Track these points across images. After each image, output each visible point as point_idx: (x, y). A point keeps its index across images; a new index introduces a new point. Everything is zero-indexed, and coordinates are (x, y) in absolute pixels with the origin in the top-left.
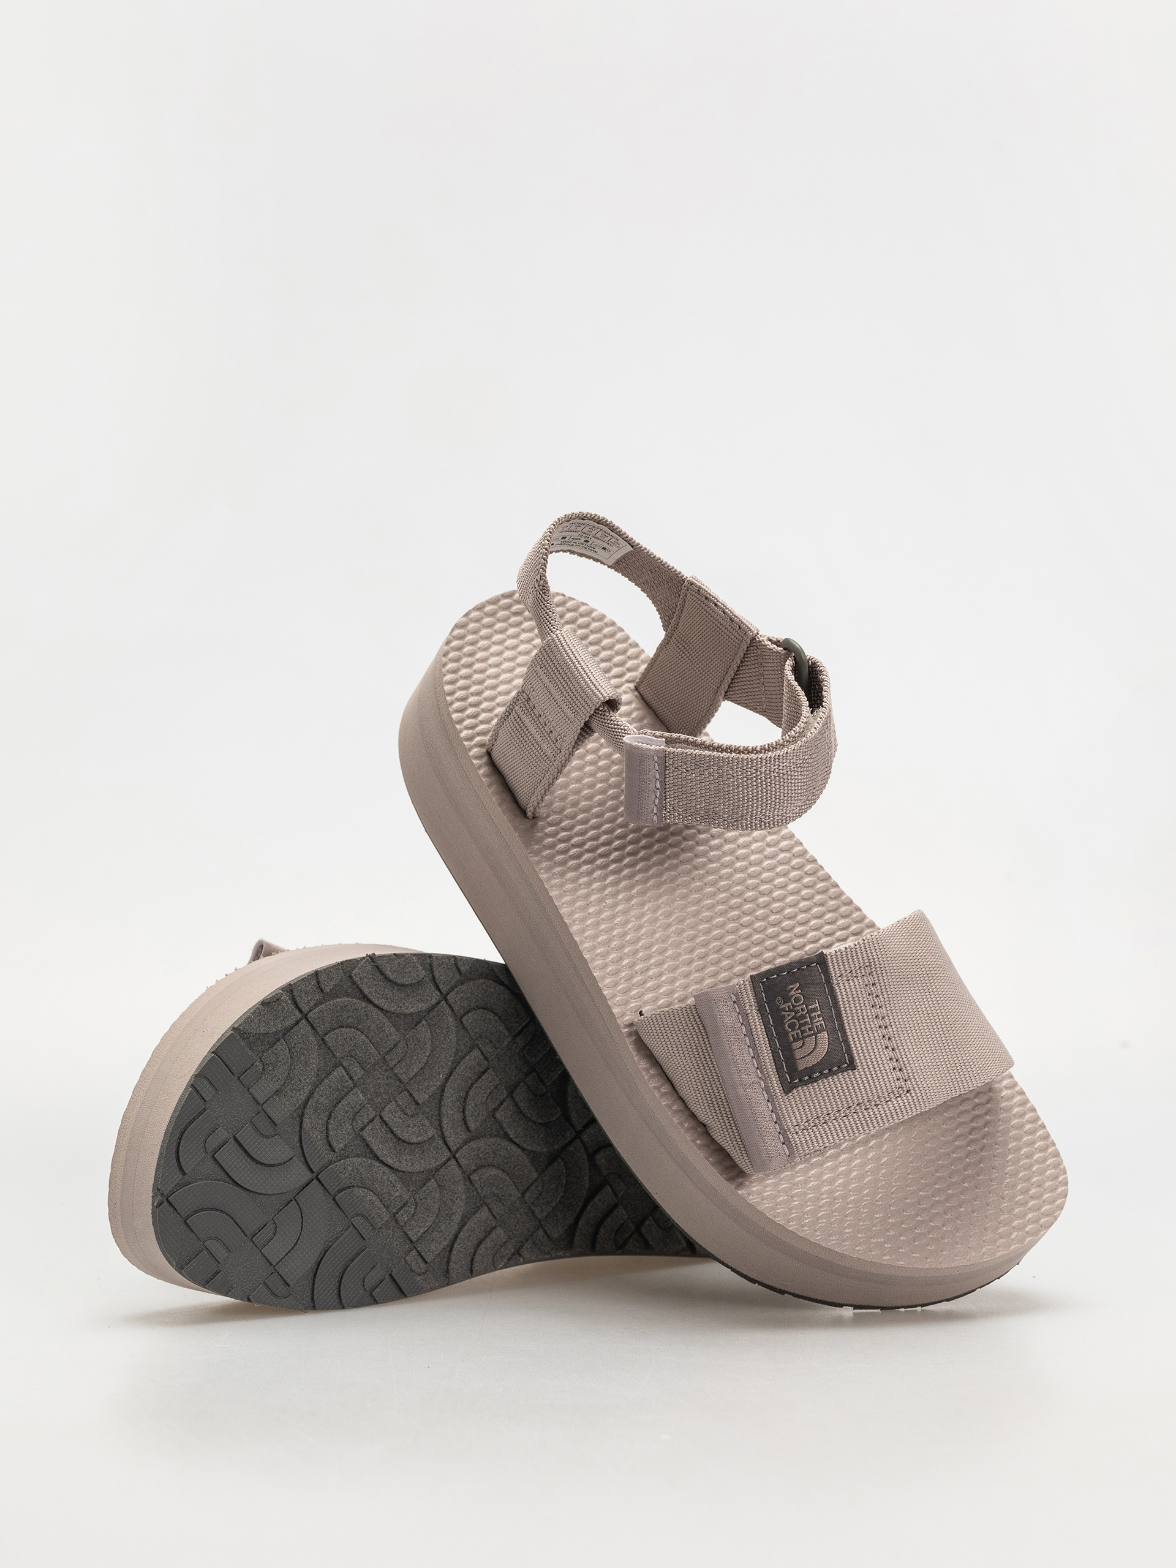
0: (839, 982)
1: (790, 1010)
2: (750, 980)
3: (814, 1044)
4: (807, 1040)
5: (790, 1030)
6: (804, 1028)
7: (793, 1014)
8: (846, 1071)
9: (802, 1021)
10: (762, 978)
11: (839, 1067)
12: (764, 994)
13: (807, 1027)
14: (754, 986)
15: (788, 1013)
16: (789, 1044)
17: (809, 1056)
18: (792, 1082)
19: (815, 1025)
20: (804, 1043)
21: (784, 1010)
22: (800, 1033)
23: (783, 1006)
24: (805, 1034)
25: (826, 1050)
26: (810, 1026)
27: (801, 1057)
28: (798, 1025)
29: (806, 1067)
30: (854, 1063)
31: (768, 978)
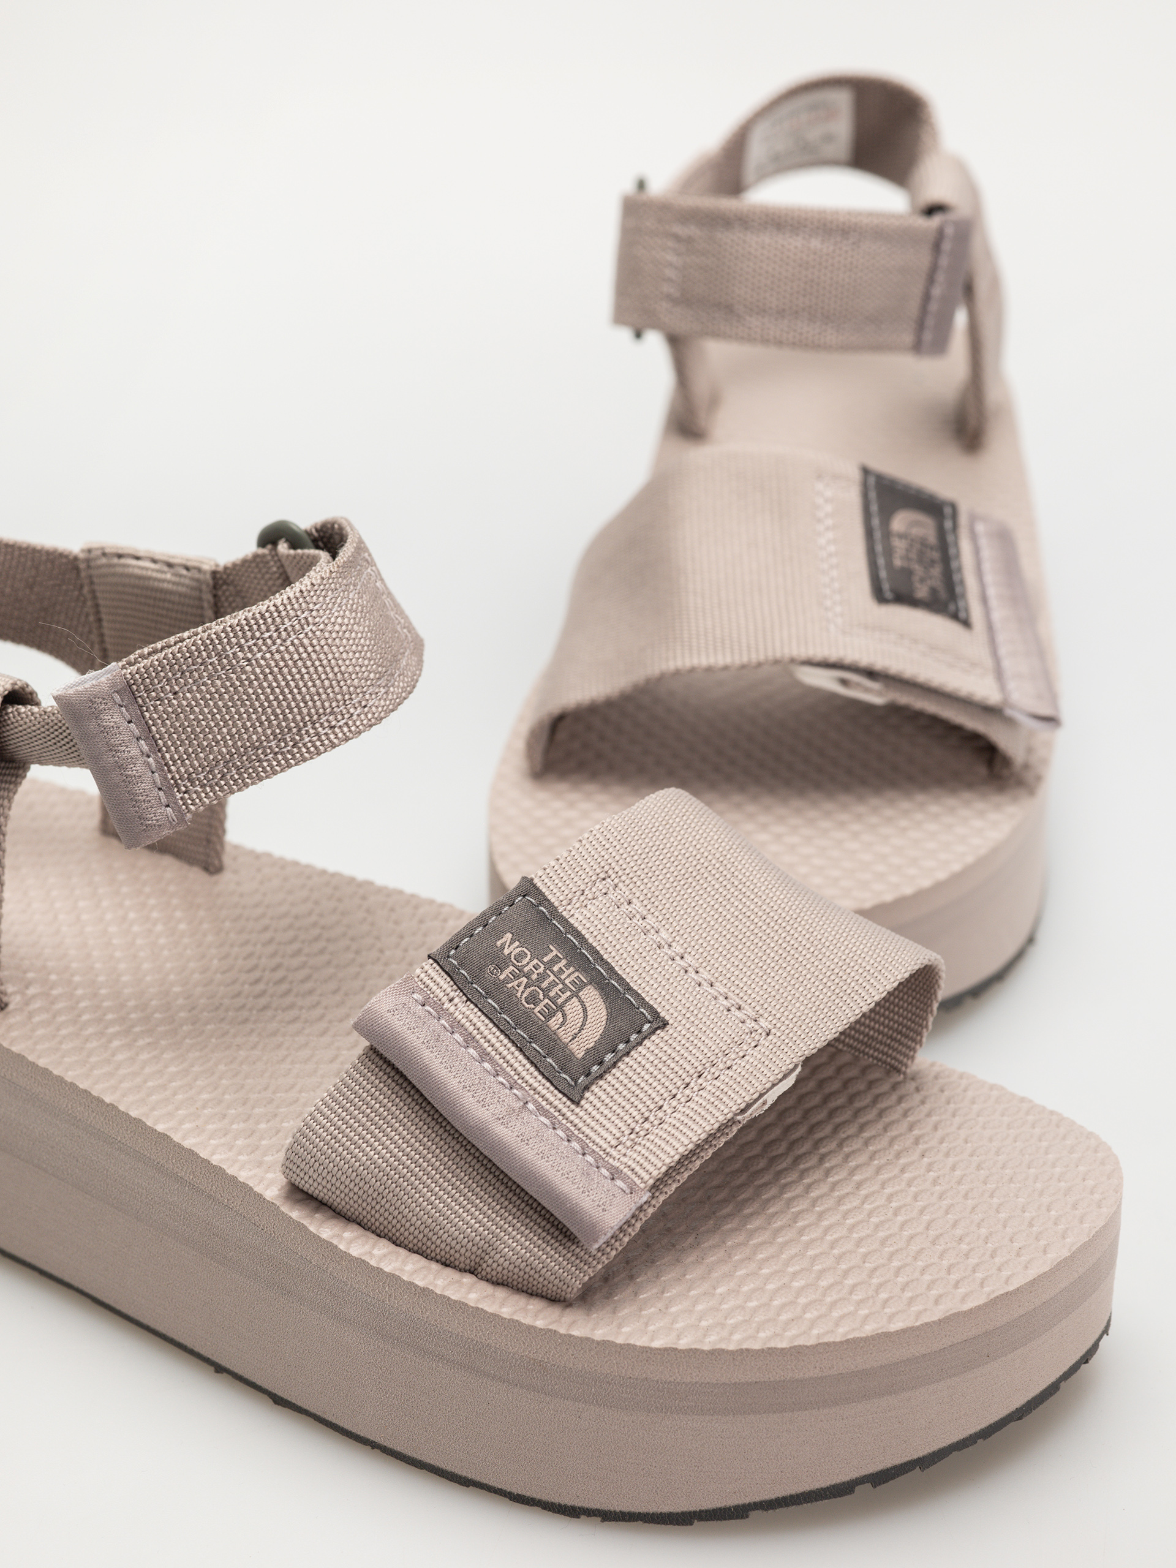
0: (572, 912)
1: (516, 977)
2: (431, 961)
3: (581, 1010)
4: (567, 1008)
5: (532, 1006)
6: (552, 994)
7: (525, 980)
8: (653, 1032)
9: (545, 985)
10: (449, 952)
11: (639, 1032)
12: (463, 972)
13: (556, 989)
14: (441, 967)
15: (516, 983)
16: (540, 1028)
17: (583, 1032)
18: (576, 1083)
19: (567, 982)
20: (564, 1016)
21: (507, 980)
22: (550, 1003)
23: (502, 977)
24: (560, 1001)
25: (605, 1013)
26: (561, 986)
27: (570, 1038)
28: (541, 992)
29: (588, 1051)
30: (659, 1016)
31: (457, 947)
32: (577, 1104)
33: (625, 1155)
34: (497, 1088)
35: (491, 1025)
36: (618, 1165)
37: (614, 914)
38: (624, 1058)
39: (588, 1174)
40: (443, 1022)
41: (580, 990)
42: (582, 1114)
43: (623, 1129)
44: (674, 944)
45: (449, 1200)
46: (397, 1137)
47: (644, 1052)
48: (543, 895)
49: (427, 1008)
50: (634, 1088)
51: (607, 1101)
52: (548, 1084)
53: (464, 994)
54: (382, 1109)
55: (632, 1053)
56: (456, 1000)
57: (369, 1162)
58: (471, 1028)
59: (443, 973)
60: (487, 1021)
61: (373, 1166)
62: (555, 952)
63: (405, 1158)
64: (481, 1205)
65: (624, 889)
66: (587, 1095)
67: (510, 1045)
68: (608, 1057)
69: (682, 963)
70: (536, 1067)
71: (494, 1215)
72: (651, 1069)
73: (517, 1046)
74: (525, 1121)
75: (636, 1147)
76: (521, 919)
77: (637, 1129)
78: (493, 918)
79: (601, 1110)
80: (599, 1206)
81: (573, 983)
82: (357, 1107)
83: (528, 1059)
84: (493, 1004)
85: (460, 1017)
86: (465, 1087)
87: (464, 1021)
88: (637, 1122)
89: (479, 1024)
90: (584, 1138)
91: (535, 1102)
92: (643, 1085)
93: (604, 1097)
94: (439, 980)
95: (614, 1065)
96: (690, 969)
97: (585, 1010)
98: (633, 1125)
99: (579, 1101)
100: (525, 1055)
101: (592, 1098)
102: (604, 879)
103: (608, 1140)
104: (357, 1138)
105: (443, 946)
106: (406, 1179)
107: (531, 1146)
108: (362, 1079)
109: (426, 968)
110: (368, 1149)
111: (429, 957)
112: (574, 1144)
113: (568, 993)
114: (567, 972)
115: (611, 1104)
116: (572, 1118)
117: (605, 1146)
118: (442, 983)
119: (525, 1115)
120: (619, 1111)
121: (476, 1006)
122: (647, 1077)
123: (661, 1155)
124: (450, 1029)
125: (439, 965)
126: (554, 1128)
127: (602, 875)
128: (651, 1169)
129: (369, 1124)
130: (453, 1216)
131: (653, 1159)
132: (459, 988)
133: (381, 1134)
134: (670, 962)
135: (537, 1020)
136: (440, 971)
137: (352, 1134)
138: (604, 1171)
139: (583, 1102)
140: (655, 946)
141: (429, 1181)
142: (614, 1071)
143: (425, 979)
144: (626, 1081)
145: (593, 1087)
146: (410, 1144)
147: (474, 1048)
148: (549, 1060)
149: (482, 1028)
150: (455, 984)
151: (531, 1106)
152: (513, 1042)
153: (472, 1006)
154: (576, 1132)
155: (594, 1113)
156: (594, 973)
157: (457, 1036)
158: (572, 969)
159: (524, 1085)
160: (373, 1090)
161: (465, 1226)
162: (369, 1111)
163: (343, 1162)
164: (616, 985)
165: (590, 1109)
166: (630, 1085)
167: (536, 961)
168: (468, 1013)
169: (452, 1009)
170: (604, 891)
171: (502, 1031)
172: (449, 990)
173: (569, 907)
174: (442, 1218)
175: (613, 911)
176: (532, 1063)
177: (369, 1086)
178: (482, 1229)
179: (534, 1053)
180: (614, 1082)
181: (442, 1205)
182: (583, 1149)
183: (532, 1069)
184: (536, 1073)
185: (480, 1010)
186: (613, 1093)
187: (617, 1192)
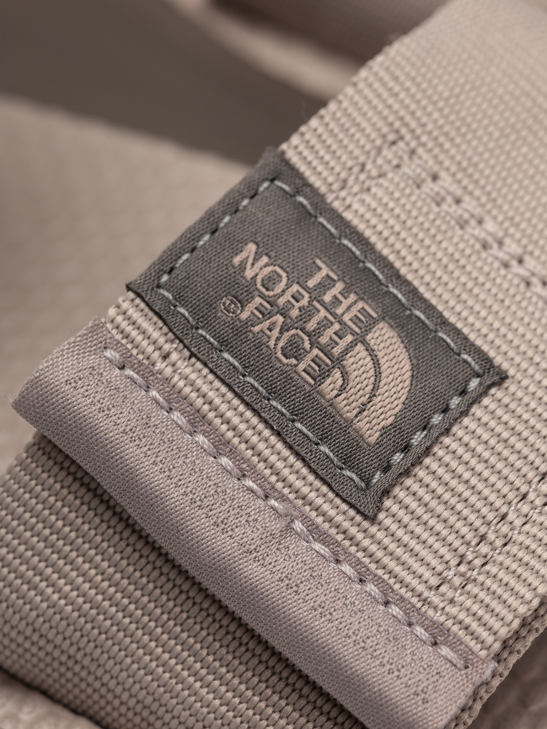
0: (348, 201)
1: (266, 315)
2: (131, 295)
3: (370, 365)
4: (349, 361)
5: (294, 361)
6: (324, 340)
7: (279, 319)
8: (485, 393)
9: (311, 326)
10: (159, 278)
11: (463, 393)
12: (182, 310)
13: (330, 332)
14: (147, 304)
15: (267, 324)
16: (308, 396)
17: (376, 400)
18: (368, 484)
19: (346, 318)
20: (345, 375)
21: (251, 322)
22: (322, 355)
23: (244, 316)
24: (337, 351)
25: (408, 367)
26: (337, 327)
27: (355, 412)
28: (306, 338)
29: (385, 431)
30: (492, 366)
31: (172, 269)
32: (373, 519)
33: (452, 601)
34: (243, 498)
35: (230, 395)
36: (442, 619)
37: (413, 198)
38: (442, 439)
39: (396, 639)
40: (154, 393)
41: (368, 331)
42: (380, 535)
43: (448, 557)
44: (507, 241)
45: (179, 667)
46: (93, 572)
47: (473, 426)
48: (299, 175)
49: (129, 372)
50: (461, 488)
51: (420, 511)
52: (324, 489)
53: (185, 346)
54: (67, 529)
55: (454, 429)
56: (174, 356)
57: (51, 611)
58: (200, 401)
59: (151, 314)
60: (224, 389)
61: (58, 617)
62: (325, 271)
63: (106, 603)
64: (229, 676)
65: (425, 156)
66: (388, 503)
67: (261, 426)
68: (418, 438)
69: (521, 271)
70: (303, 460)
71: (249, 693)
72: (486, 455)
73: (272, 428)
74: (291, 552)
75: (469, 587)
76: (269, 220)
77: (470, 556)
78: (227, 219)
79: (410, 528)
80: (416, 694)
81: (356, 320)
82: (28, 526)
83: (290, 447)
84: (231, 360)
85: (181, 383)
86: (193, 501)
87: (187, 390)
88: (468, 544)
89: (211, 394)
90: (386, 577)
91: (305, 519)
92: (474, 481)
93: (414, 505)
94: (145, 325)
95: (427, 451)
96: (535, 280)
97: (376, 363)
98: (462, 549)
99: (376, 516)
100: (285, 442)
101: (395, 508)
102: (394, 143)
103: (425, 578)
104: (30, 573)
105: (149, 269)
106: (110, 635)
107: (302, 595)
108: (34, 482)
109: (125, 305)
110: (50, 590)
111: (129, 288)
112: (370, 587)
113: (349, 338)
114: (346, 303)
115: (425, 517)
116: (366, 543)
117: (420, 588)
118: (150, 329)
119: (290, 541)
120: (439, 527)
121: (205, 365)
122: (479, 468)
123: (511, 600)
124: (165, 404)
125: (143, 299)
126: (338, 561)
127: (391, 137)
128: (497, 625)
129: (49, 551)
130: (186, 693)
131: (499, 608)
132: (177, 337)
133: (68, 568)
134: (503, 272)
135: (302, 383)
136: (147, 310)
137: (23, 568)
138: (419, 630)
139: (381, 516)
140: (478, 246)
141: (146, 638)
142: (427, 461)
143: (124, 324)
144: (447, 477)
145: (397, 490)
146: (113, 581)
147: (205, 433)
148: (324, 449)
149: (217, 401)
150: (171, 330)
151: (298, 525)
152: (265, 422)
153: (199, 365)
154: (373, 566)
155: (400, 533)
156: (387, 301)
157: (176, 416)
158: (352, 297)
159: (286, 491)
160: (52, 499)
161: (205, 710)
162: (47, 532)
163: (11, 610)
164: (422, 317)
165: (394, 527)
166: (453, 483)
167: (295, 288)
168: (193, 376)
169: (169, 370)
170: (395, 162)
171: (248, 405)
172: (162, 340)
173: (343, 194)
174: (168, 695)
175: (410, 195)
176: (297, 454)
177: (46, 494)
178: (231, 714)
179: (299, 438)
180: (428, 479)
181: (167, 675)
182: (385, 595)
183: (299, 464)
184: (305, 471)
185: (212, 371)
186: (427, 498)
187: (445, 668)
